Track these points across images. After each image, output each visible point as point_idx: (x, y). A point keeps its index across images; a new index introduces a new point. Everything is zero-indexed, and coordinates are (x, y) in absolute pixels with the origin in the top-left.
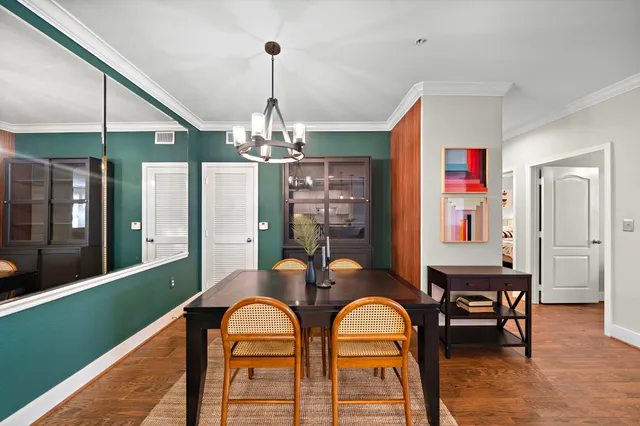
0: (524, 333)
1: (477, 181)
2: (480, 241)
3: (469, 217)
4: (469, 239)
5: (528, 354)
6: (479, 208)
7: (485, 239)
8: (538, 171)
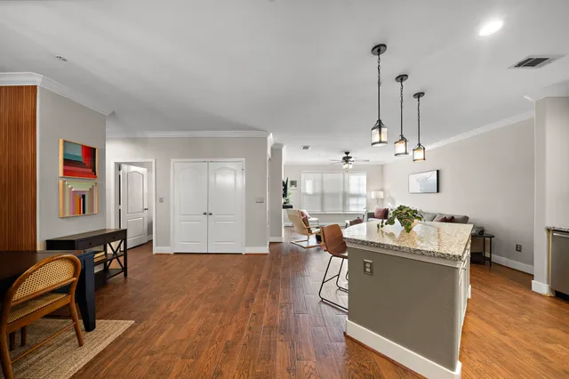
0: (123, 264)
1: (91, 170)
2: (92, 214)
3: (84, 196)
4: (84, 212)
5: (126, 275)
6: (91, 190)
7: (96, 212)
8: (119, 167)
